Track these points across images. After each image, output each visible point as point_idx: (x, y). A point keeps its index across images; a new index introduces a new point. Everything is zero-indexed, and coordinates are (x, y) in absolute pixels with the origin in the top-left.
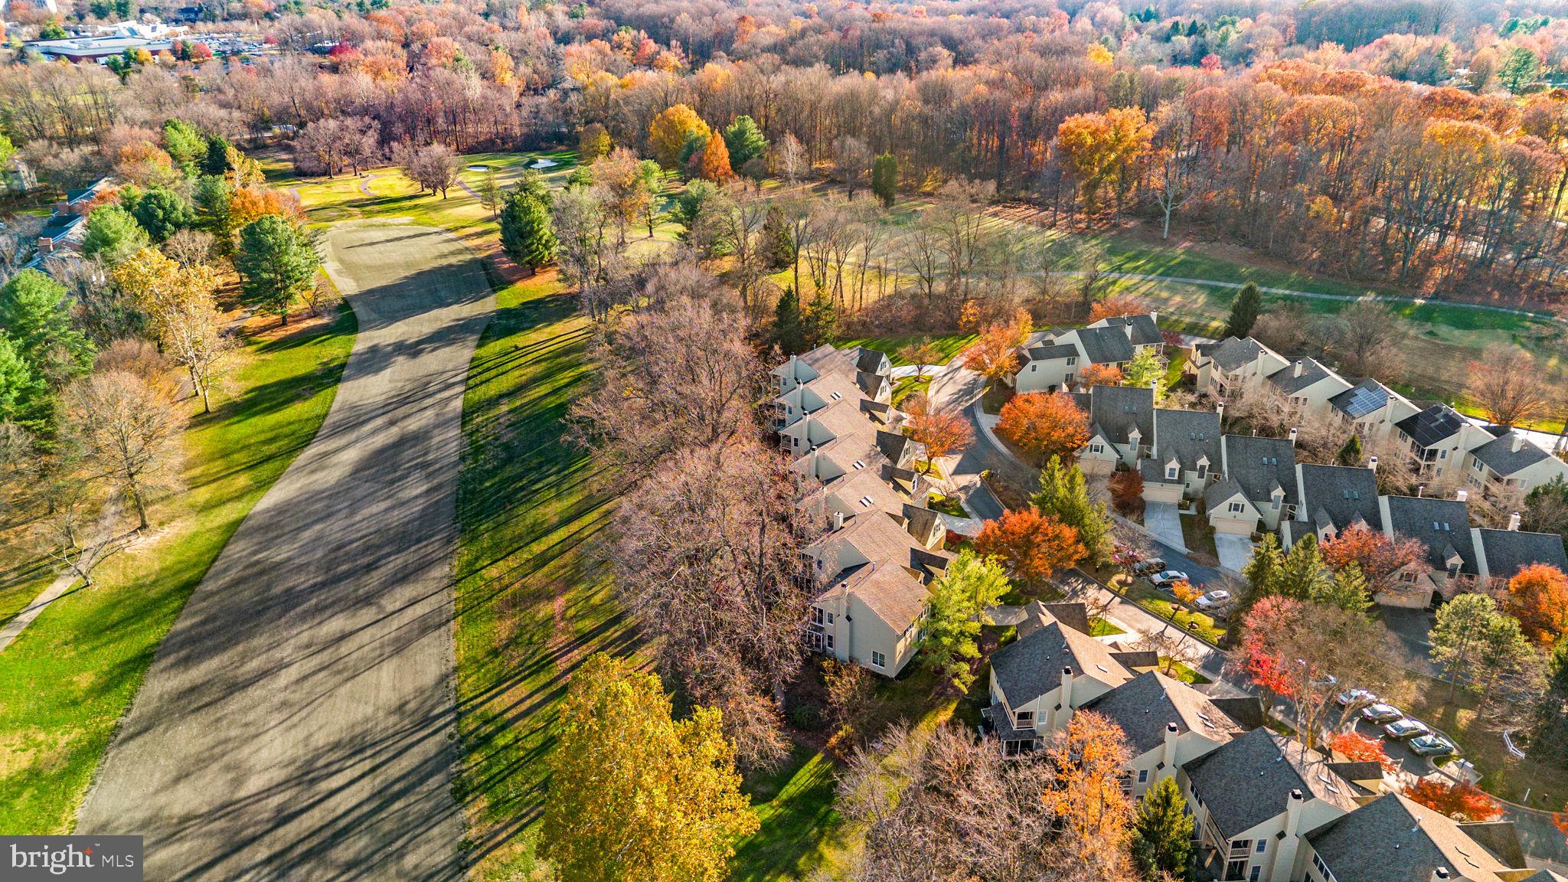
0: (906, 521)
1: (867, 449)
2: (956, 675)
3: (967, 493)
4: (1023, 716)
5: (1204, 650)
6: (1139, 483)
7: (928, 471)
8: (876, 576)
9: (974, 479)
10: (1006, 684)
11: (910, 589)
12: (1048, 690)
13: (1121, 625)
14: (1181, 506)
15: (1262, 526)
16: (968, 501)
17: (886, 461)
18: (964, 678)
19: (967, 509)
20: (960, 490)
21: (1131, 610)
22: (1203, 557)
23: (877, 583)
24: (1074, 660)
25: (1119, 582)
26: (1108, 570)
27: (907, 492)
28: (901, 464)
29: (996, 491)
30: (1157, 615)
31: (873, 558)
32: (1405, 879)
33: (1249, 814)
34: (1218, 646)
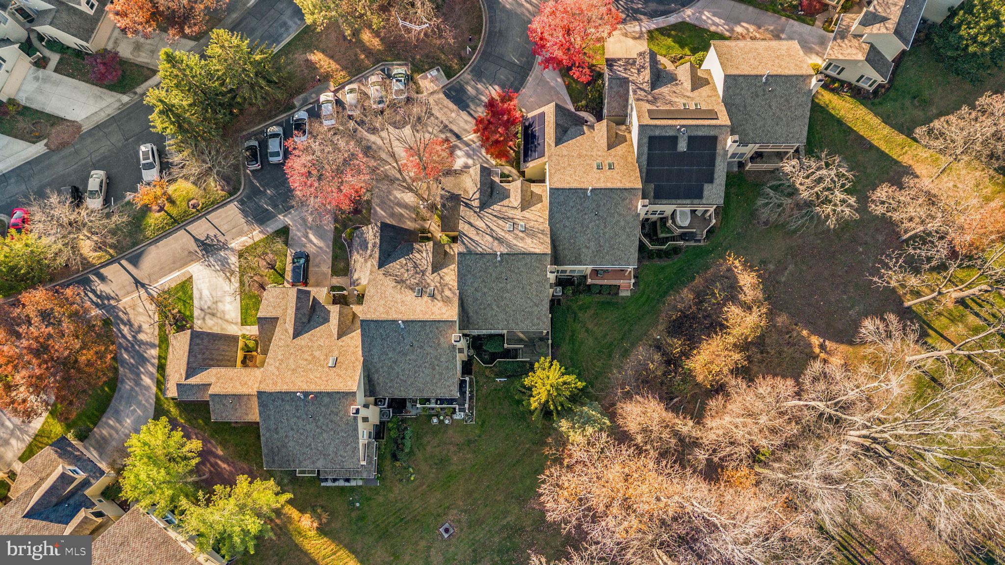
12: (356, 430)
13: (176, 276)
22: (57, 134)
24: (330, 394)
30: (166, 233)
32: (622, 223)
33: (536, 305)
34: (231, 194)
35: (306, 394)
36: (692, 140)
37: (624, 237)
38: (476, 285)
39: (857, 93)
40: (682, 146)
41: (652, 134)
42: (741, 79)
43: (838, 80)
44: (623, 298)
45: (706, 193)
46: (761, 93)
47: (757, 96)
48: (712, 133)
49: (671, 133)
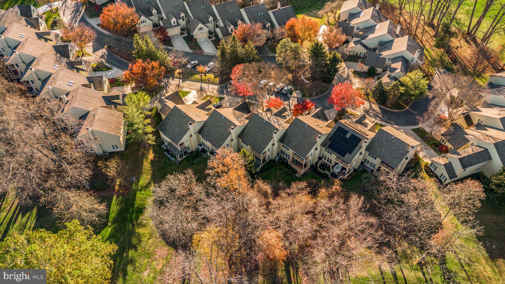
0: (92, 84)
1: (54, 57)
2: (149, 139)
3: (104, 58)
4: (180, 145)
5: (216, 87)
6: (165, 31)
7: (83, 55)
8: (97, 117)
9: (103, 51)
10: (170, 136)
11: (113, 115)
12: (186, 133)
13: (188, 90)
14: (182, 34)
15: (210, 32)
16: (107, 61)
17: (65, 60)
18: (151, 139)
19: (109, 66)
20: (101, 58)
21: (188, 82)
22: (197, 51)
23: (99, 120)
24: (189, 118)
25: (178, 73)
26: (173, 71)
27: (83, 70)
28: (72, 59)
29: (116, 54)
30: (196, 81)
31: (90, 109)
32: (310, 142)
33: (264, 143)
34: (219, 84)
35: (184, 114)
36: (352, 136)
37: (307, 146)
38: (252, 126)
40: (348, 136)
41: (341, 126)
42: (385, 133)
43: (433, 173)
44: (296, 176)
45: (346, 156)
46: (390, 141)
47: (388, 142)
48: (361, 138)
49: (347, 130)
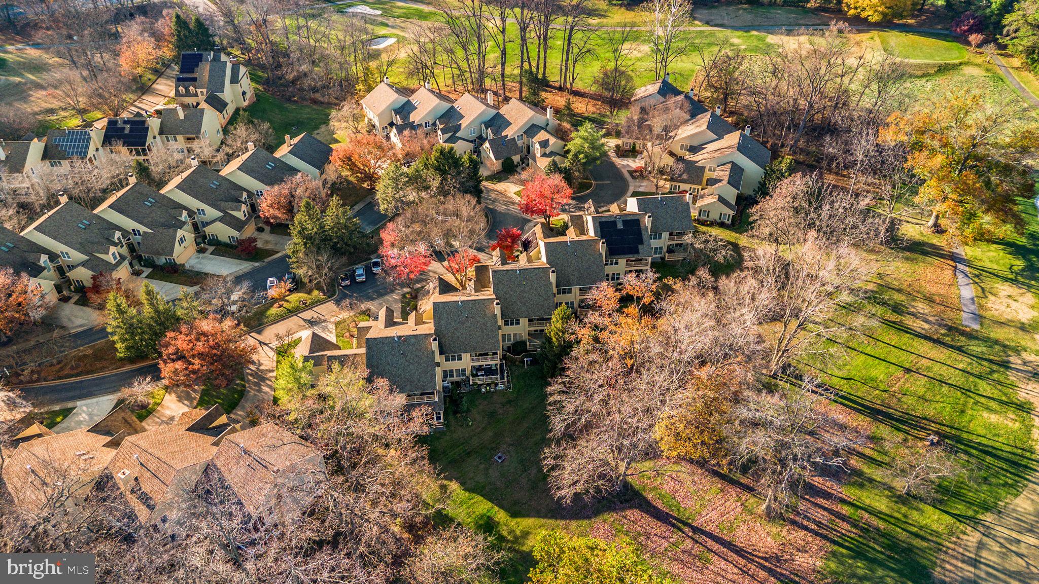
30: (282, 318)
32: (592, 259)
33: (546, 300)
34: (328, 298)
35: (399, 337)
36: (625, 222)
37: (595, 268)
38: (505, 290)
39: (722, 225)
40: (620, 226)
42: (647, 200)
43: (709, 221)
45: (641, 251)
47: (658, 207)
48: (636, 218)
49: (613, 219)
